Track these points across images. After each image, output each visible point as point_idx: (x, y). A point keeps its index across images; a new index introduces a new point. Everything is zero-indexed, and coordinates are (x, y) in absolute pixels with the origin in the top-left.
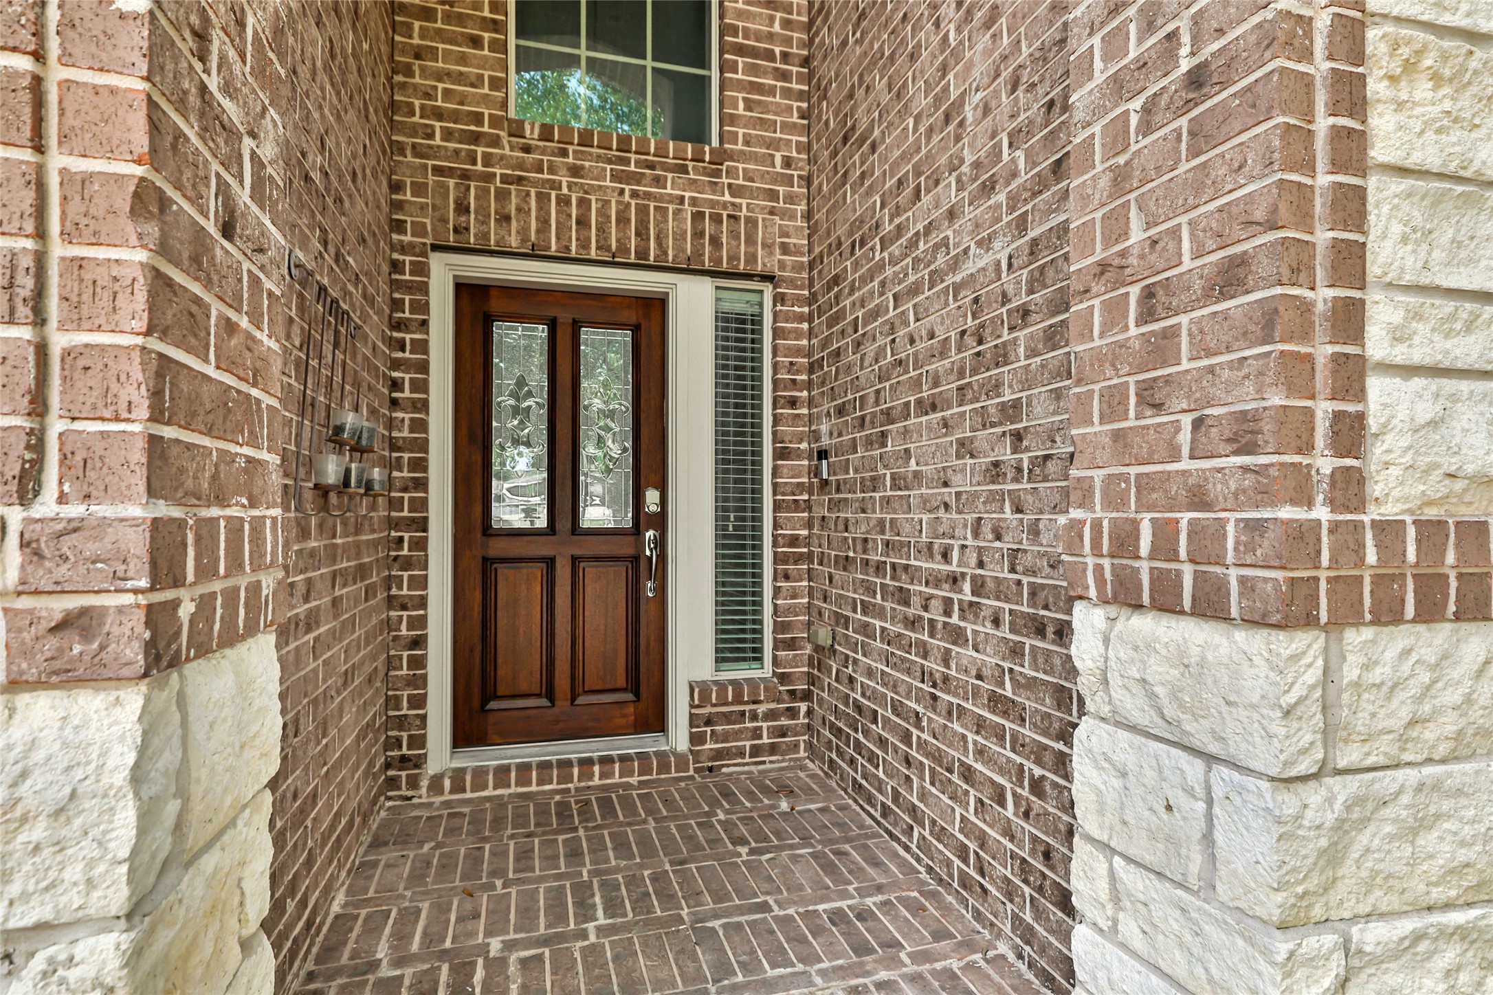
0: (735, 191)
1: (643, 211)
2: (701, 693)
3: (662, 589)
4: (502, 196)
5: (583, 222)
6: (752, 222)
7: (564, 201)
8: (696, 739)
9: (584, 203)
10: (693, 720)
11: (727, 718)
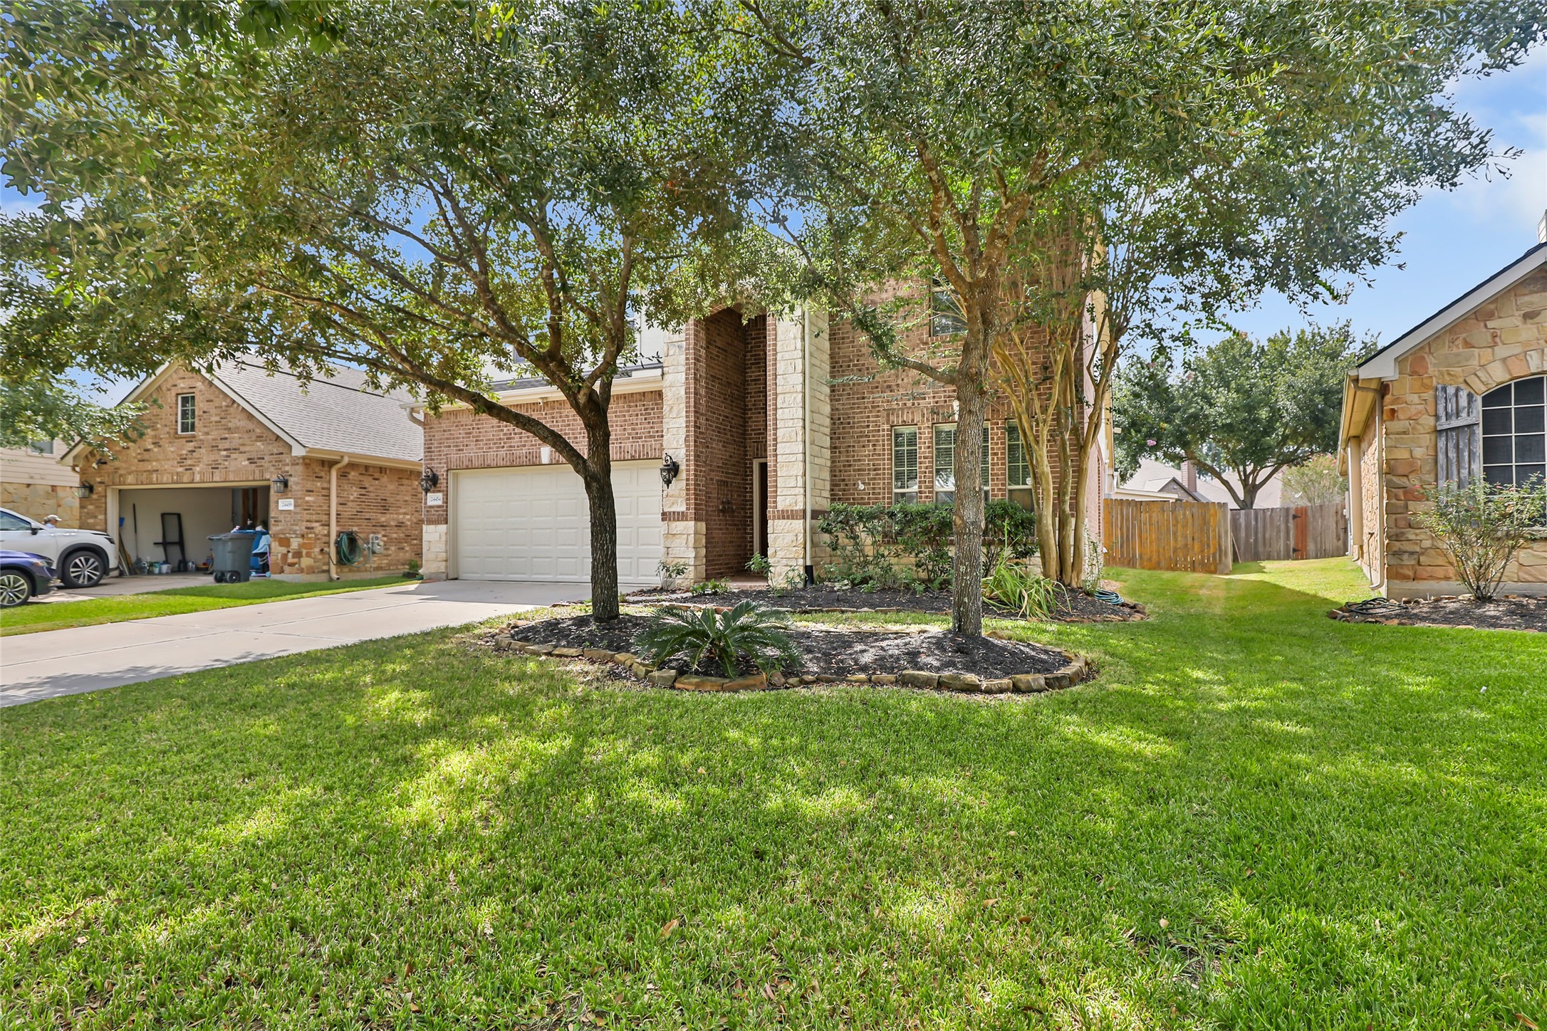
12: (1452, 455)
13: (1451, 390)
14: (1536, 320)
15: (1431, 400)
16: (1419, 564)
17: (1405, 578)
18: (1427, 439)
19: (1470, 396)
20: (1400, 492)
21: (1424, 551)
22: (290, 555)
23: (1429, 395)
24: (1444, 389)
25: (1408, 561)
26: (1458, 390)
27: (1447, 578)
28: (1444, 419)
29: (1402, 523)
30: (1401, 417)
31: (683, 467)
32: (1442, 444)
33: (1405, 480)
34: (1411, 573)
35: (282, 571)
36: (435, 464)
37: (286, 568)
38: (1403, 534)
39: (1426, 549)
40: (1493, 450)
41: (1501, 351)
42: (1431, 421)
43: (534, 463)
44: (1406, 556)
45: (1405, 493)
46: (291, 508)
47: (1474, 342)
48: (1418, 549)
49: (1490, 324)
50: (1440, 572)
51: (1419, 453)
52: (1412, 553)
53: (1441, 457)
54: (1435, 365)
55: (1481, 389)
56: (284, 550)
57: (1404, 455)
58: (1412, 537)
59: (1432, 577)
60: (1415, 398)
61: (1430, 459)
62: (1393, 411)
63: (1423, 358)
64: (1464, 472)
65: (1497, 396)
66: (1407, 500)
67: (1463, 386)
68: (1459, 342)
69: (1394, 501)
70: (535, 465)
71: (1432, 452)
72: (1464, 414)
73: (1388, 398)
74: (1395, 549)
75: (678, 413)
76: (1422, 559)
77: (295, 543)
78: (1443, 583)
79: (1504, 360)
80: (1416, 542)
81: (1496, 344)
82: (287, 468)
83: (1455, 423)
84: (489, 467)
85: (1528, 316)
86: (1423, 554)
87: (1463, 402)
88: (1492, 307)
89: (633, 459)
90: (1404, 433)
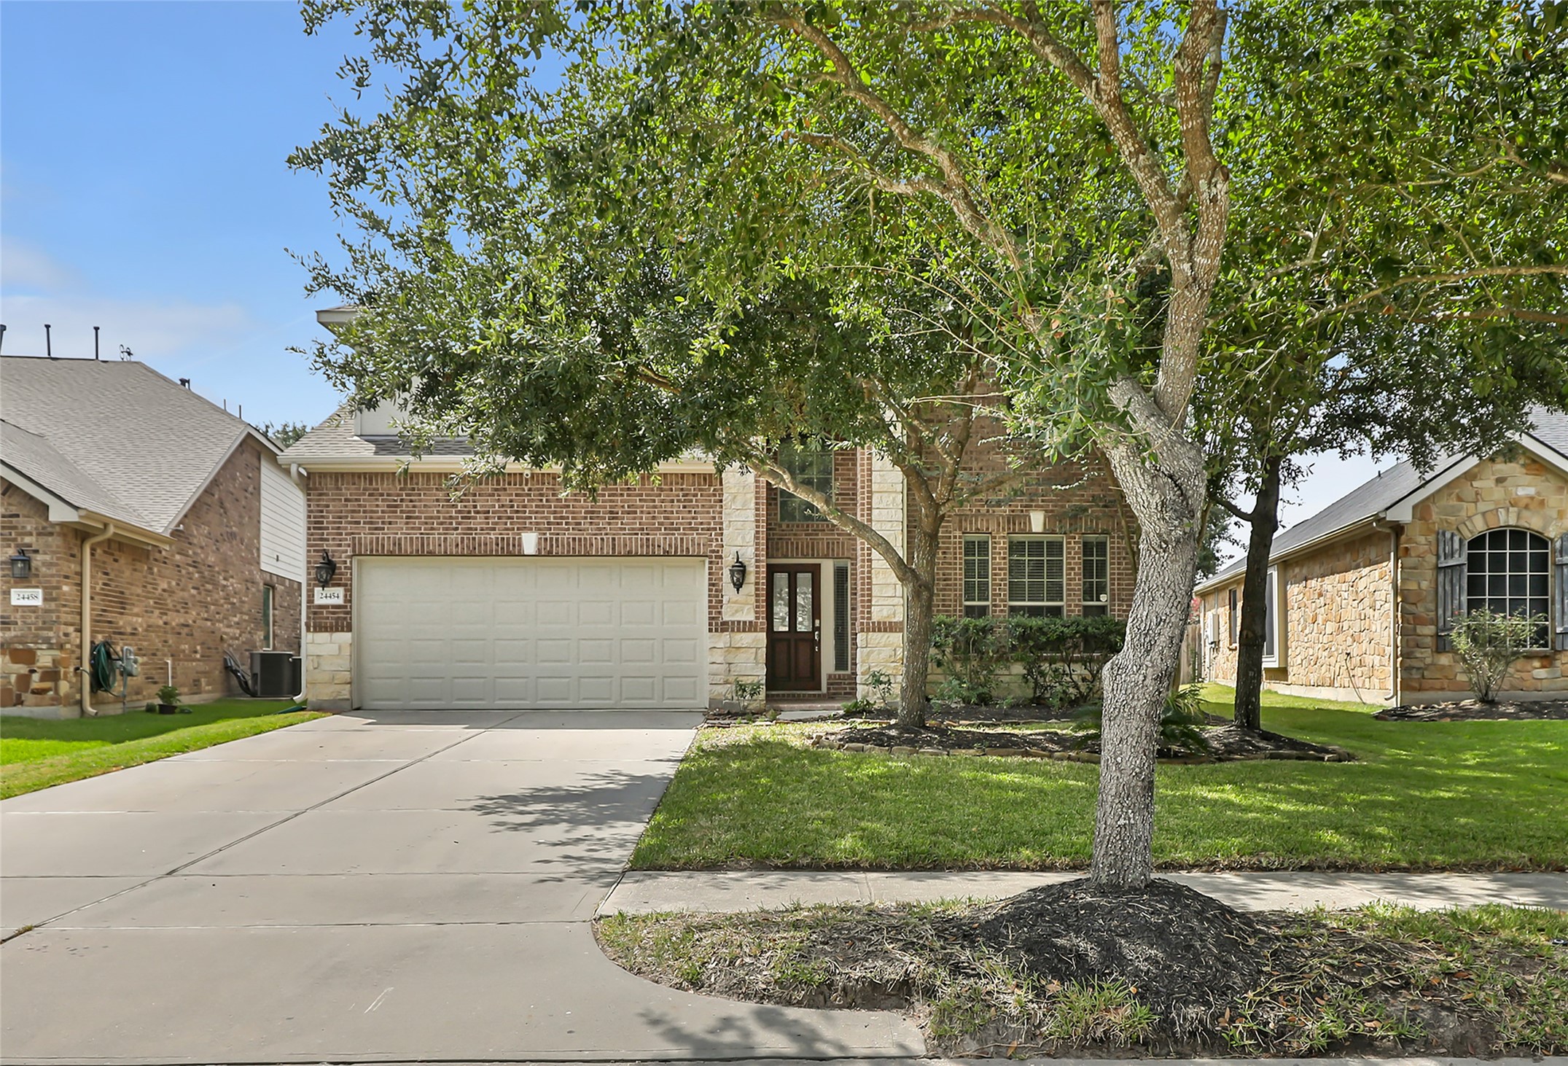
0: (838, 534)
1: (813, 544)
2: (830, 676)
3: (819, 649)
4: (777, 544)
5: (797, 548)
6: (843, 543)
7: (792, 543)
8: (829, 689)
9: (797, 544)
10: (828, 684)
11: (837, 684)
12: (1448, 588)
13: (1448, 535)
14: (1504, 484)
15: (1434, 542)
16: (1423, 677)
17: (1413, 689)
18: (1429, 574)
19: (1461, 541)
20: (1411, 617)
21: (1427, 667)
22: (36, 677)
23: (1432, 538)
24: (1444, 534)
25: (1416, 675)
26: (1453, 535)
27: (1442, 689)
28: (1442, 559)
29: (1412, 644)
30: (1413, 554)
31: (751, 568)
32: (1441, 578)
33: (1414, 607)
34: (1416, 685)
35: (20, 702)
36: (330, 546)
37: (27, 697)
38: (1412, 652)
39: (1428, 665)
40: (1475, 586)
41: (1482, 507)
42: (1434, 559)
43: (512, 551)
44: (1414, 671)
45: (1414, 619)
46: (39, 602)
47: (1463, 497)
48: (1422, 665)
49: (1475, 484)
50: (1437, 684)
51: (1425, 585)
52: (1418, 669)
53: (1440, 589)
54: (1437, 513)
55: (1469, 536)
56: (23, 669)
57: (1413, 586)
58: (1418, 655)
59: (1432, 689)
60: (1422, 539)
61: (1432, 592)
62: (1407, 549)
63: (1429, 507)
64: (1456, 602)
65: (1477, 542)
66: (1416, 624)
67: (1456, 532)
68: (1453, 496)
69: (1406, 625)
70: (510, 555)
71: (1433, 585)
72: (1457, 556)
73: (1403, 538)
74: (1406, 665)
75: (745, 503)
76: (1426, 673)
77: (45, 659)
78: (1440, 692)
79: (1484, 514)
80: (1422, 659)
81: (1478, 501)
82: (27, 540)
83: (1451, 563)
84: (431, 554)
85: (1500, 481)
86: (1426, 669)
87: (1456, 546)
88: (1476, 470)
89: (667, 554)
90: (1415, 568)
